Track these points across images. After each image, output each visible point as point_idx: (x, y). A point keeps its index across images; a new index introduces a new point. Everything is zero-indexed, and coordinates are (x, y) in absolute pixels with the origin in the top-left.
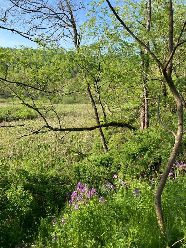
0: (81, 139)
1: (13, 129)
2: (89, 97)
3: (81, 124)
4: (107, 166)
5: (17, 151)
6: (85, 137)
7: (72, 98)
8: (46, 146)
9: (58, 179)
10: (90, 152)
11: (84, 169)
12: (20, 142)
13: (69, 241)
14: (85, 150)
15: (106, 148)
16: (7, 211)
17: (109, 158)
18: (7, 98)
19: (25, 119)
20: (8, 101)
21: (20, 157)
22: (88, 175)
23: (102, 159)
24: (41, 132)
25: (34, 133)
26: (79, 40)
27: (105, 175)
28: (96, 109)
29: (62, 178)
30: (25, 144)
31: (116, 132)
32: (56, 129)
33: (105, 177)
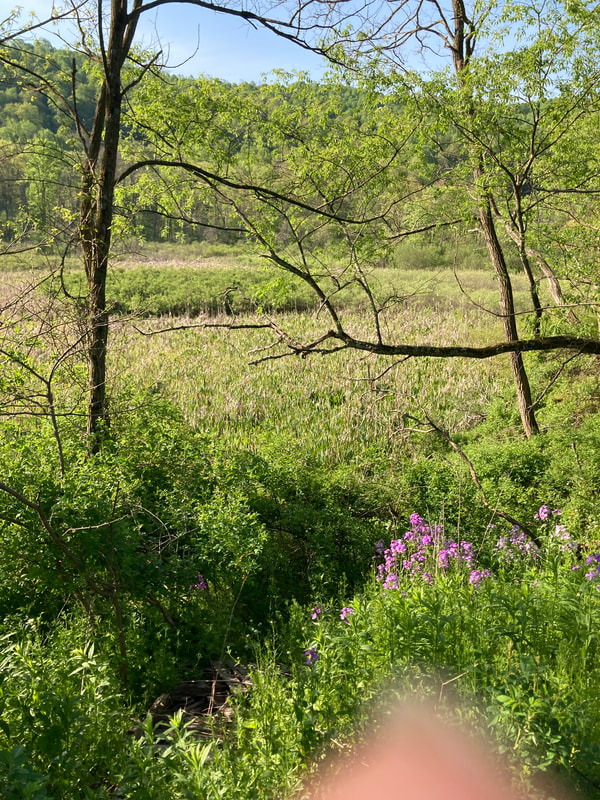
0: (448, 386)
1: (244, 338)
2: (489, 245)
3: (454, 336)
4: (526, 483)
5: (250, 404)
6: (464, 380)
7: (431, 249)
8: (335, 398)
9: (356, 497)
10: (474, 432)
11: (442, 479)
12: (260, 377)
13: (355, 677)
14: (456, 422)
15: (533, 423)
16: (196, 560)
17: (535, 457)
18: (233, 244)
19: (278, 311)
20: (236, 254)
21: (256, 422)
22: (454, 499)
23: (512, 457)
24: (318, 351)
25: (298, 352)
26: (468, 43)
27: (517, 509)
28: (508, 287)
29: (368, 497)
30: (274, 385)
31: (576, 371)
32: (363, 346)
33: (515, 517)
